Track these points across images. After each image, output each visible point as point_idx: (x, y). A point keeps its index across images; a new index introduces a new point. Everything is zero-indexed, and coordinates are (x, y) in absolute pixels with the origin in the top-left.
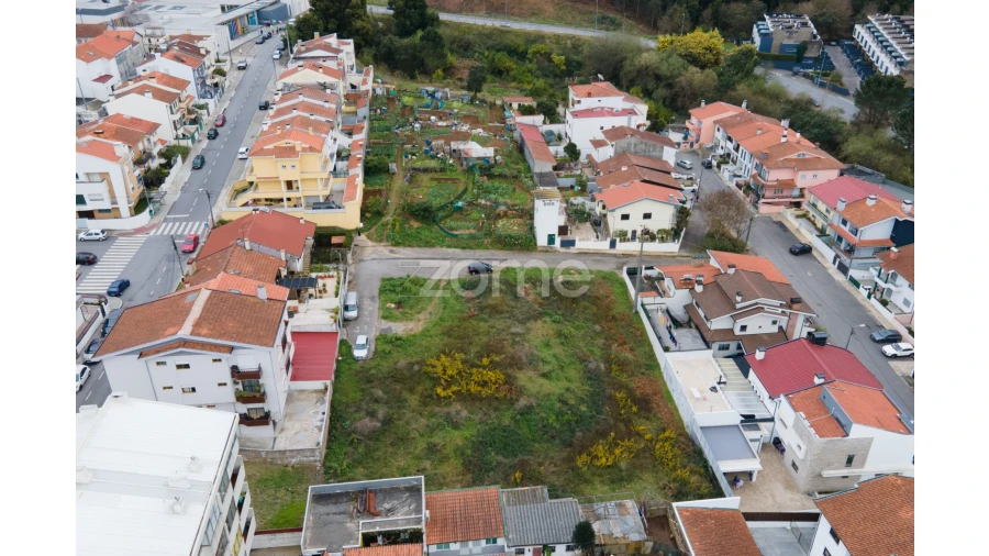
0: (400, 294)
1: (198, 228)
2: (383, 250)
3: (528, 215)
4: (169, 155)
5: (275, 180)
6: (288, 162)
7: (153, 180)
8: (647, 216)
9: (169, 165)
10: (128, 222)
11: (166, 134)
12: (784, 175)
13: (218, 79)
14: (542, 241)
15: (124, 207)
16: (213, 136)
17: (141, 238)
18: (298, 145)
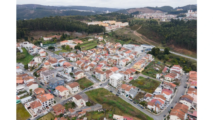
0: (140, 77)
1: (128, 69)
2: (142, 74)
3: (156, 75)
4: (129, 63)
5: (135, 67)
6: (137, 65)
7: (127, 64)
8: (168, 79)
9: (129, 64)
10: (124, 67)
11: (130, 61)
12: (191, 80)
13: (137, 56)
14: (157, 78)
15: (124, 66)
16: (134, 62)
17: (124, 68)
18: (138, 64)
